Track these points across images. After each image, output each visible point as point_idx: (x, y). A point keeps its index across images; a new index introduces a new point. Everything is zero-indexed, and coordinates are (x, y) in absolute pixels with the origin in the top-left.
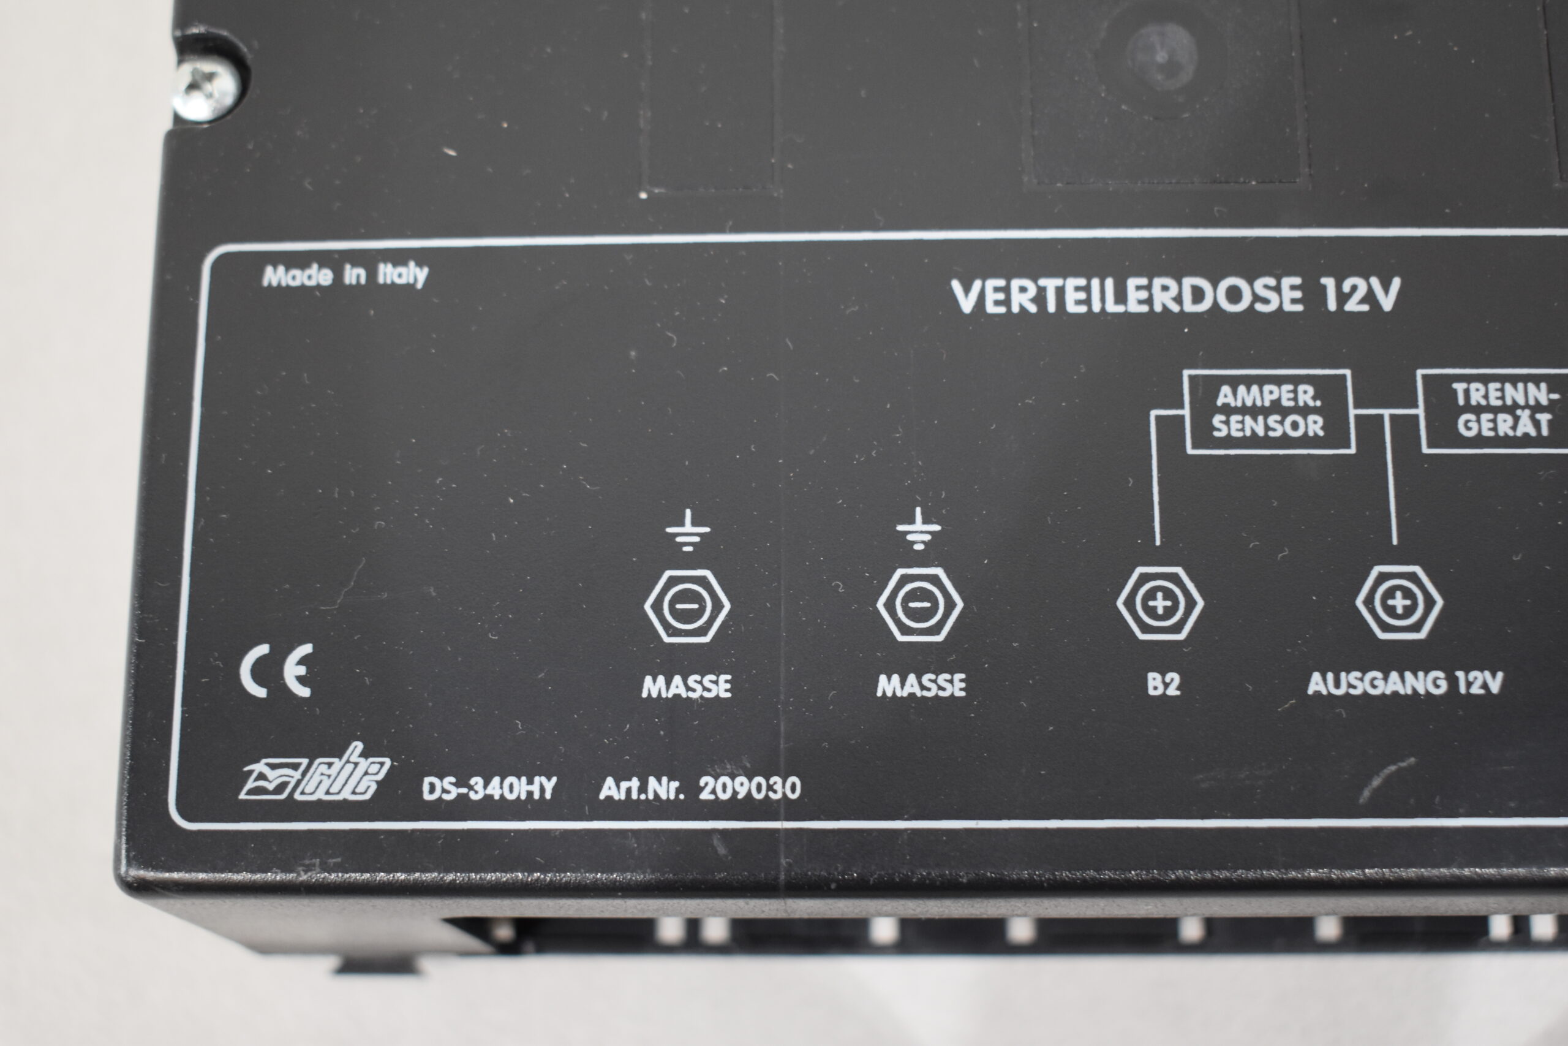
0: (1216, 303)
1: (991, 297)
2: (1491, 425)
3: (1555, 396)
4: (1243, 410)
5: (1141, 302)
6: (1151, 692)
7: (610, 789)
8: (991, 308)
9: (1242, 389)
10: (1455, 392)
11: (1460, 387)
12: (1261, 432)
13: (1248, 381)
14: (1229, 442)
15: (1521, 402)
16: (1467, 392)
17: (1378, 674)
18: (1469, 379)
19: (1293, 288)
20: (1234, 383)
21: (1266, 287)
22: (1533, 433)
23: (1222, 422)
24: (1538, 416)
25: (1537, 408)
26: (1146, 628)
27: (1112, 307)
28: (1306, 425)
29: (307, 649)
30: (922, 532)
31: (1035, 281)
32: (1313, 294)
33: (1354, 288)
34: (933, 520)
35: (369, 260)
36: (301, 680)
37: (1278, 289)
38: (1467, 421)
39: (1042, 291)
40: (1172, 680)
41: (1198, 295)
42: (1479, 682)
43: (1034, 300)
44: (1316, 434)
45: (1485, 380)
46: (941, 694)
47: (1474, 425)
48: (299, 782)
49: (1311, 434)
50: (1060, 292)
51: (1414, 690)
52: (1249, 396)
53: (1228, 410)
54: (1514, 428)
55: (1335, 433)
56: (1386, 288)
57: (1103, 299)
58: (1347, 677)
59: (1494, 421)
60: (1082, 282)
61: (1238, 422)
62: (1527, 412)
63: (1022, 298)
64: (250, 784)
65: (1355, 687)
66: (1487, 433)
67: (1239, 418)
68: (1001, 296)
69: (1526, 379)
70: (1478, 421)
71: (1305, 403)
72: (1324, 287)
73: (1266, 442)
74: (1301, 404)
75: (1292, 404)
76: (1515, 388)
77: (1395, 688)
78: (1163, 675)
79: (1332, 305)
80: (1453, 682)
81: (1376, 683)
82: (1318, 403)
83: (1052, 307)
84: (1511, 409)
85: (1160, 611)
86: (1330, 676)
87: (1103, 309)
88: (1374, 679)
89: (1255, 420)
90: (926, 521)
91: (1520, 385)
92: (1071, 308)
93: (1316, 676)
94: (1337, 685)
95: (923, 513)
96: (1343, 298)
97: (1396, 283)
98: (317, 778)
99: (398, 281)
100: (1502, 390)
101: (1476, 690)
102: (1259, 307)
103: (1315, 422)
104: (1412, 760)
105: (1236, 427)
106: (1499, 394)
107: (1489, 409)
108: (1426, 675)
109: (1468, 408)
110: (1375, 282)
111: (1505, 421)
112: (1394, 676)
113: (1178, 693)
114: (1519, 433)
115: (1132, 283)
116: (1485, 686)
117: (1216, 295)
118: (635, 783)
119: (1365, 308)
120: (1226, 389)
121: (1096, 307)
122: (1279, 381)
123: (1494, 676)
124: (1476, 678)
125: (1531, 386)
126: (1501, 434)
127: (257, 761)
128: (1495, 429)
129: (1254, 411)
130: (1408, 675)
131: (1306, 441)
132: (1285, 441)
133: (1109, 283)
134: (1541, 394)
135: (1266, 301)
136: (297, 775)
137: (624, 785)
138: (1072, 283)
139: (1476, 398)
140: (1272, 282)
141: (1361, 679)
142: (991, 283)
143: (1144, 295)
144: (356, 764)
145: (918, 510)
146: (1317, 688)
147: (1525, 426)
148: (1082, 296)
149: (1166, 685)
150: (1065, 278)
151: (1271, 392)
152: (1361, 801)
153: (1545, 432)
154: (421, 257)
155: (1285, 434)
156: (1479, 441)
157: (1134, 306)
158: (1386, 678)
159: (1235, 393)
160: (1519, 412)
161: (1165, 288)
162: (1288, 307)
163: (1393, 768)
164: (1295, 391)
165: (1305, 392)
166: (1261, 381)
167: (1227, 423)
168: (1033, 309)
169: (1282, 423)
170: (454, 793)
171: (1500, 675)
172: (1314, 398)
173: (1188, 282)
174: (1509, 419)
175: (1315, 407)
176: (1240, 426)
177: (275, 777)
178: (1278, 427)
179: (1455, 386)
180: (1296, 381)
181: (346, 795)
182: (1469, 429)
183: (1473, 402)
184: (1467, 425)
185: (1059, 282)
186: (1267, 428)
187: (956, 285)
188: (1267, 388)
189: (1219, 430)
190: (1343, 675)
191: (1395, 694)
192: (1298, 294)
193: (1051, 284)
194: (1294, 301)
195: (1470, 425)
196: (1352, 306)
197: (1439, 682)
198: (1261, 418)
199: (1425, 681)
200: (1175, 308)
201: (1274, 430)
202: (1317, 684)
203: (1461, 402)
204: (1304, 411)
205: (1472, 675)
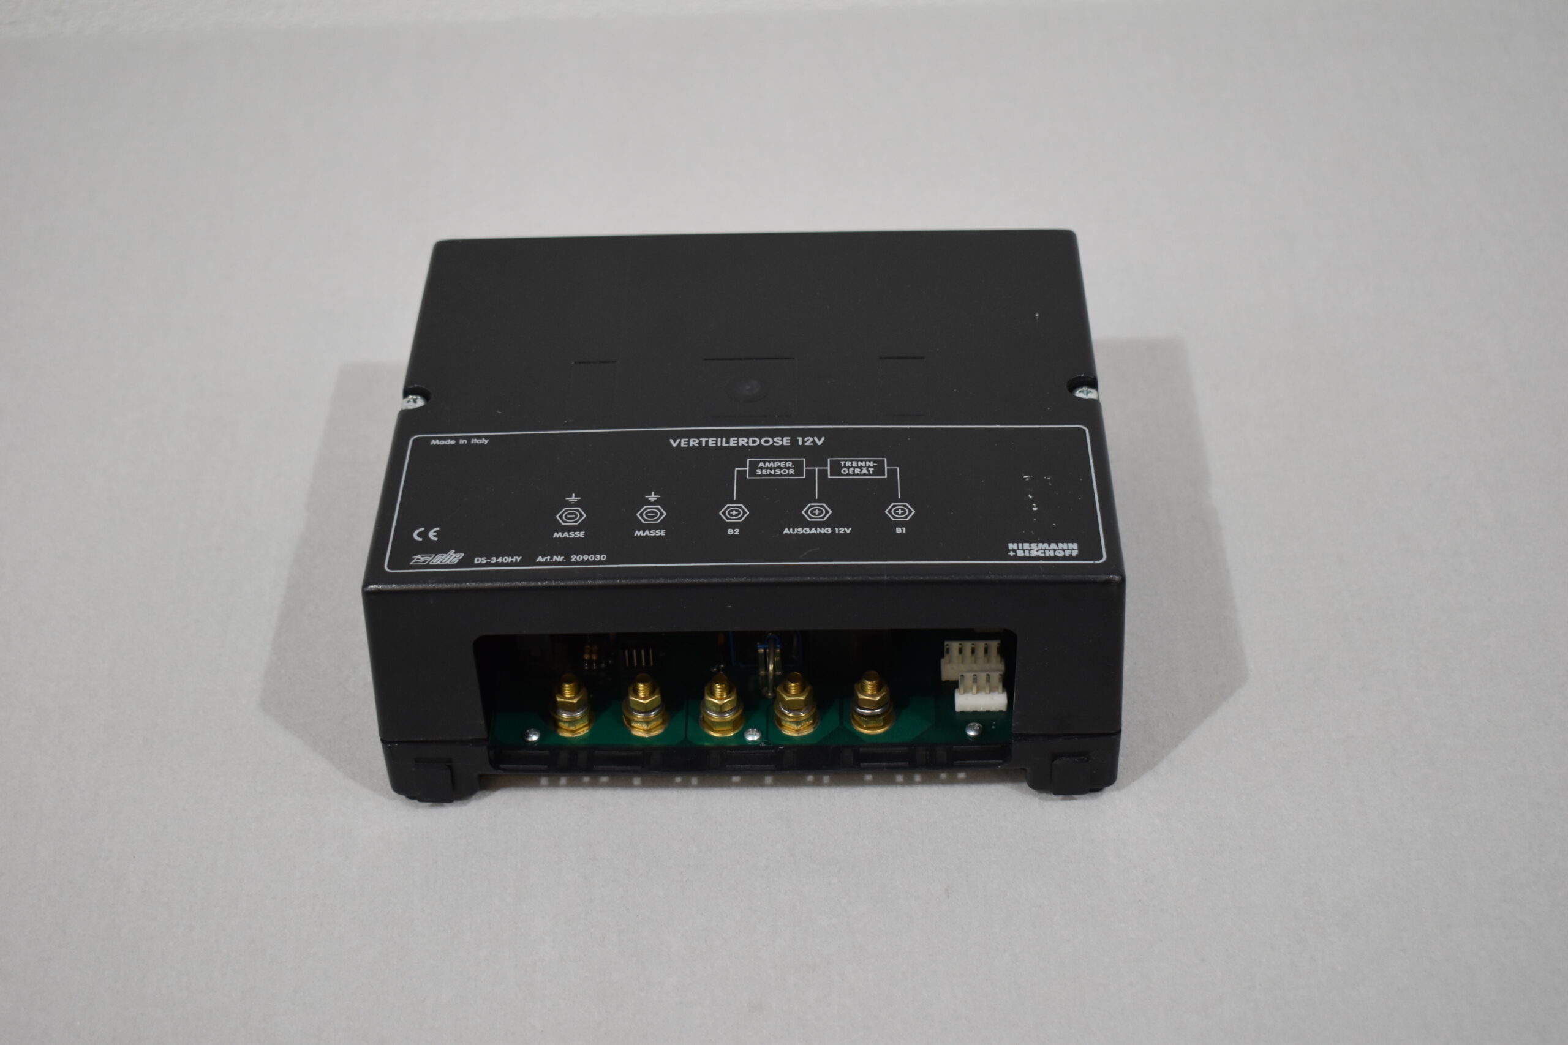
0: (760, 444)
1: (683, 443)
2: (853, 471)
3: (875, 464)
4: (767, 468)
5: (734, 444)
6: (729, 534)
7: (540, 559)
8: (682, 445)
9: (767, 463)
10: (841, 464)
11: (843, 463)
12: (773, 474)
13: (770, 461)
14: (762, 476)
15: (864, 466)
16: (845, 464)
17: (808, 529)
18: (846, 460)
19: (787, 440)
20: (764, 462)
21: (778, 440)
22: (867, 473)
24: (869, 469)
25: (869, 467)
26: (729, 519)
27: (724, 445)
28: (789, 471)
29: (438, 529)
30: (654, 498)
31: (699, 439)
32: (794, 441)
33: (808, 440)
34: (658, 494)
35: (469, 439)
36: (434, 536)
37: (782, 440)
39: (700, 442)
40: (737, 531)
41: (754, 442)
42: (843, 530)
43: (697, 444)
44: (792, 474)
45: (851, 460)
46: (657, 535)
48: (431, 560)
49: (790, 474)
50: (707, 442)
51: (820, 532)
52: (770, 465)
53: (762, 468)
54: (861, 472)
55: (798, 474)
56: (819, 440)
57: (721, 443)
60: (714, 439)
61: (765, 471)
62: (866, 468)
63: (694, 442)
64: (414, 561)
65: (800, 532)
66: (851, 473)
68: (686, 443)
69: (866, 460)
70: (848, 470)
71: (789, 466)
72: (798, 440)
73: (774, 476)
74: (787, 467)
75: (784, 467)
76: (862, 462)
78: (734, 530)
79: (800, 443)
80: (834, 530)
81: (807, 531)
82: (793, 466)
83: (704, 445)
84: (860, 467)
85: (734, 515)
86: (791, 529)
87: (721, 446)
89: (771, 471)
90: (655, 495)
91: (864, 462)
92: (710, 445)
93: (787, 529)
94: (793, 531)
95: (655, 493)
96: (804, 442)
97: (823, 439)
98: (438, 559)
99: (478, 443)
101: (841, 532)
102: (775, 444)
103: (792, 471)
104: (817, 549)
106: (856, 464)
107: (853, 468)
110: (816, 438)
111: (857, 470)
112: (814, 529)
113: (738, 534)
114: (862, 473)
115: (732, 439)
116: (845, 531)
117: (760, 442)
118: (549, 558)
119: (812, 444)
120: (762, 463)
121: (719, 444)
122: (780, 461)
123: (848, 529)
125: (867, 462)
126: (856, 473)
127: (417, 555)
129: (771, 468)
130: (819, 529)
131: (788, 475)
132: (781, 476)
133: (724, 439)
134: (871, 464)
135: (777, 443)
136: (431, 558)
137: (545, 558)
138: (711, 440)
140: (780, 438)
141: (802, 530)
142: (683, 440)
143: (735, 442)
144: (452, 555)
145: (653, 493)
147: (865, 471)
148: (714, 442)
149: (734, 532)
150: (709, 438)
152: (800, 558)
153: (871, 473)
154: (486, 437)
155: (781, 474)
156: (849, 474)
157: (732, 445)
158: (810, 530)
159: (765, 464)
160: (863, 468)
161: (743, 440)
162: (785, 444)
163: (811, 550)
164: (786, 464)
165: (789, 464)
166: (774, 461)
167: (761, 471)
168: (697, 446)
169: (780, 471)
170: (485, 561)
171: (850, 529)
173: (751, 439)
174: (859, 470)
177: (423, 559)
178: (778, 472)
179: (841, 462)
180: (786, 461)
181: (448, 562)
183: (847, 466)
184: (844, 471)
185: (707, 439)
186: (775, 472)
187: (671, 441)
188: (776, 463)
189: (759, 473)
190: (796, 529)
191: (813, 533)
192: (789, 441)
193: (704, 440)
194: (787, 443)
196: (807, 444)
197: (829, 530)
198: (773, 470)
199: (824, 530)
200: (746, 445)
202: (786, 531)
203: (843, 465)
204: (789, 468)
205: (840, 529)
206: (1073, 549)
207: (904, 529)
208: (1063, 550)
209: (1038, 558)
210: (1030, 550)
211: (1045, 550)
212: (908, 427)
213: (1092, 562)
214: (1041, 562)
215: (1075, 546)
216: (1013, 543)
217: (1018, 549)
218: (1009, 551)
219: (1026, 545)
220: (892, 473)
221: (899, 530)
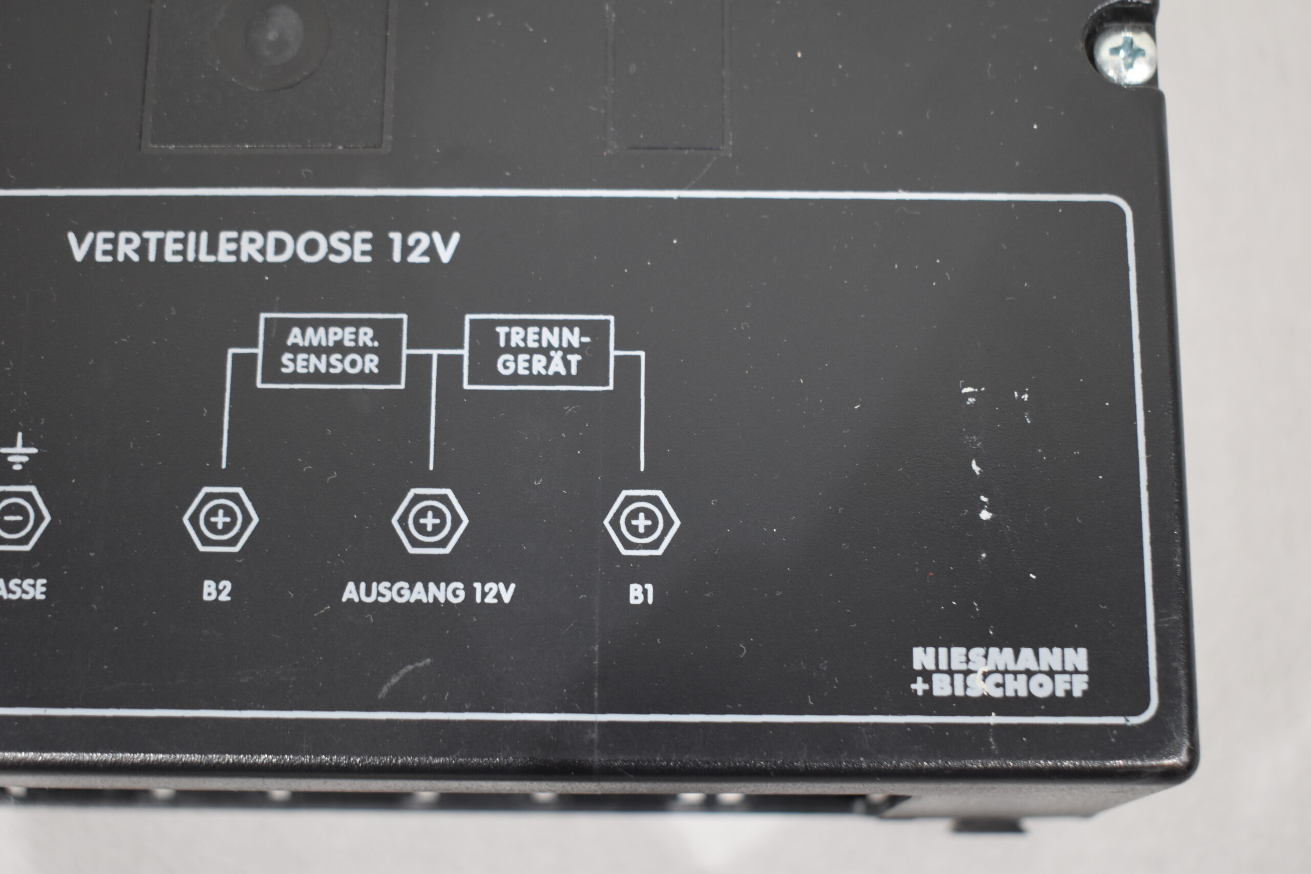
0: (295, 255)
1: (101, 247)
2: (527, 365)
3: (586, 340)
4: (310, 350)
5: (230, 253)
6: (206, 598)
8: (99, 258)
9: (310, 331)
10: (497, 334)
11: (502, 330)
12: (323, 369)
13: (316, 324)
14: (295, 377)
15: (556, 344)
16: (508, 336)
17: (406, 585)
18: (510, 323)
19: (364, 241)
20: (303, 325)
21: (341, 240)
22: (563, 372)
23: (290, 360)
24: (569, 357)
25: (570, 350)
26: (206, 541)
27: (204, 257)
28: (364, 362)
30: (21, 454)
31: (140, 234)
32: (381, 247)
33: (418, 242)
34: (32, 443)
37: (350, 243)
38: (505, 361)
39: (145, 242)
40: (225, 587)
41: (280, 246)
42: (494, 593)
43: (136, 251)
44: (371, 371)
45: (525, 324)
46: (25, 597)
47: (511, 365)
49: (367, 371)
50: (161, 243)
51: (435, 598)
52: (315, 337)
53: (296, 349)
54: (547, 368)
55: (388, 371)
56: (446, 241)
57: (197, 251)
58: (378, 587)
59: (530, 361)
60: (180, 235)
61: (304, 360)
62: (560, 353)
63: (127, 250)
65: (383, 596)
66: (522, 372)
67: (305, 356)
68: (109, 247)
69: (561, 324)
70: (516, 361)
71: (365, 343)
72: (391, 242)
73: (328, 378)
74: (361, 344)
75: (352, 344)
76: (552, 332)
77: (419, 597)
78: (217, 583)
79: (397, 257)
80: (470, 592)
81: (402, 592)
82: (376, 344)
83: (152, 257)
84: (546, 351)
85: (220, 526)
86: (363, 585)
87: (196, 259)
88: (402, 588)
89: (319, 358)
90: (25, 445)
91: (556, 330)
92: (169, 257)
93: (351, 586)
94: (368, 593)
95: (23, 438)
96: (407, 250)
97: (456, 237)
100: (540, 334)
101: (490, 599)
102: (333, 258)
103: (371, 361)
104: (428, 660)
105: (302, 364)
106: (536, 337)
107: (527, 350)
108: (447, 586)
109: (508, 349)
110: (437, 236)
111: (539, 361)
112: (419, 586)
113: (229, 599)
114: (551, 372)
115: (224, 235)
116: (498, 596)
117: (296, 247)
119: (426, 259)
120: (296, 331)
121: (191, 257)
122: (342, 324)
123: (507, 588)
124: (491, 589)
125: (566, 330)
126: (535, 372)
128: (530, 368)
129: (318, 351)
130: (432, 585)
131: (362, 377)
132: (344, 377)
133: (204, 236)
134: (574, 338)
135: (339, 253)
138: (172, 235)
139: (516, 340)
140: (345, 235)
141: (390, 589)
142: (102, 235)
143: (233, 246)
145: (20, 435)
146: (351, 596)
147: (557, 366)
148: (179, 247)
149: (219, 592)
150: (165, 231)
151: (335, 334)
152: (380, 696)
153: (574, 371)
155: (344, 371)
156: (515, 378)
157: (223, 257)
158: (411, 589)
159: (303, 335)
160: (552, 353)
161: (252, 241)
162: (358, 258)
163: (410, 667)
164: (356, 334)
165: (365, 334)
166: (327, 323)
167: (294, 361)
168: (135, 258)
169: (342, 361)
171: (513, 586)
172: (372, 340)
173: (273, 235)
174: (543, 359)
175: (373, 348)
176: (305, 363)
178: (338, 364)
179: (498, 329)
180: (358, 323)
182: (506, 367)
183: (513, 344)
184: (505, 365)
185: (160, 235)
186: (329, 365)
187: (71, 237)
188: (332, 330)
189: (287, 367)
190: (374, 584)
191: (419, 602)
192: (368, 247)
193: (153, 236)
194: (364, 253)
195: (508, 364)
196: (414, 258)
197: (458, 592)
198: (324, 357)
199: (446, 590)
200: (259, 258)
201: (334, 367)
202: (350, 592)
203: (502, 343)
204: (363, 351)
205: (488, 586)
206: (1076, 672)
207: (649, 587)
208: (1051, 673)
209: (985, 704)
210: (967, 673)
211: (1005, 672)
212: (674, 194)
213: (1119, 720)
214: (993, 719)
215: (1078, 658)
216: (925, 646)
217: (938, 671)
218: (913, 675)
219: (958, 652)
220: (627, 367)
221: (636, 594)
